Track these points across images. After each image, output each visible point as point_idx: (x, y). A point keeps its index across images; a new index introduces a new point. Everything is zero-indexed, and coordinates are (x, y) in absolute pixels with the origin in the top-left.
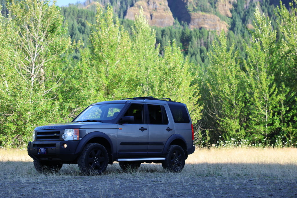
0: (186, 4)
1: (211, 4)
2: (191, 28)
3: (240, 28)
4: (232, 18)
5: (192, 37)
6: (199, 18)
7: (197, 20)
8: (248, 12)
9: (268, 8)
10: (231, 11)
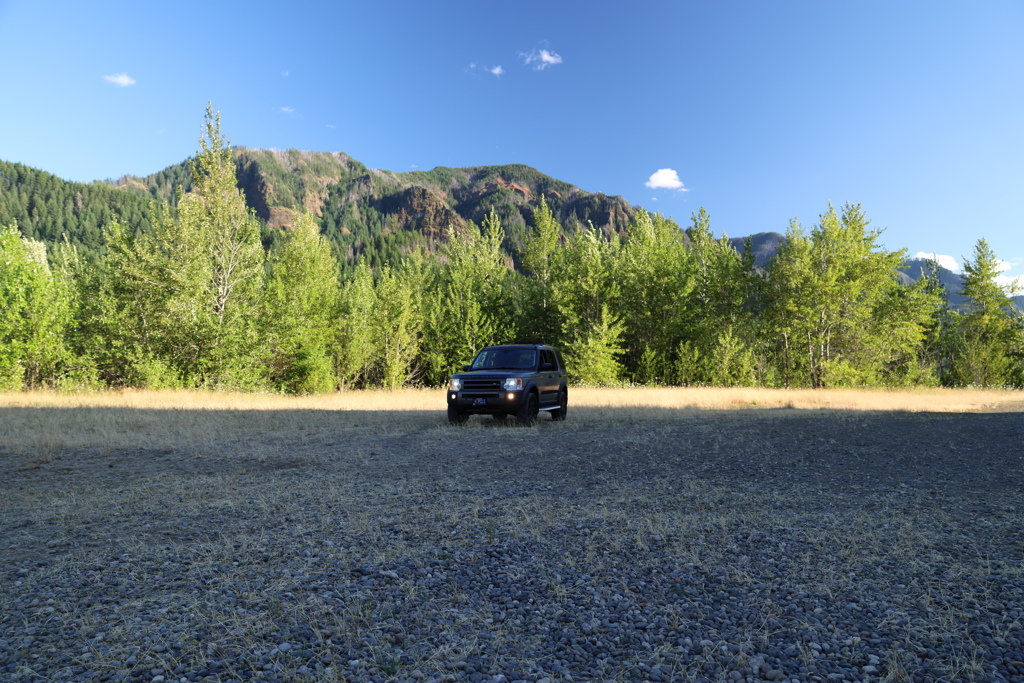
0: (264, 195)
1: (297, 198)
2: (270, 227)
3: (332, 232)
4: (323, 218)
5: (273, 239)
6: (281, 215)
7: (278, 217)
8: (343, 213)
9: (367, 211)
10: (322, 210)
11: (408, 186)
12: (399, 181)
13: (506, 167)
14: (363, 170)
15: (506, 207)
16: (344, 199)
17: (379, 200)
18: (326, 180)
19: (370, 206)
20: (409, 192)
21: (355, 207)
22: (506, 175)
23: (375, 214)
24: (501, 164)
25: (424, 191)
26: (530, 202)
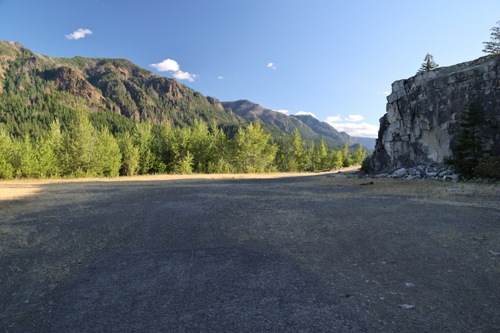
3: (13, 88)
4: (6, 80)
8: (19, 78)
9: (35, 78)
10: (5, 75)
11: (60, 65)
12: (54, 62)
13: (115, 60)
14: (31, 54)
15: (116, 81)
16: (19, 70)
17: (42, 72)
18: (7, 58)
19: (37, 75)
20: (60, 69)
21: (27, 75)
22: (116, 64)
23: (40, 80)
24: (113, 58)
25: (70, 69)
26: (129, 79)
